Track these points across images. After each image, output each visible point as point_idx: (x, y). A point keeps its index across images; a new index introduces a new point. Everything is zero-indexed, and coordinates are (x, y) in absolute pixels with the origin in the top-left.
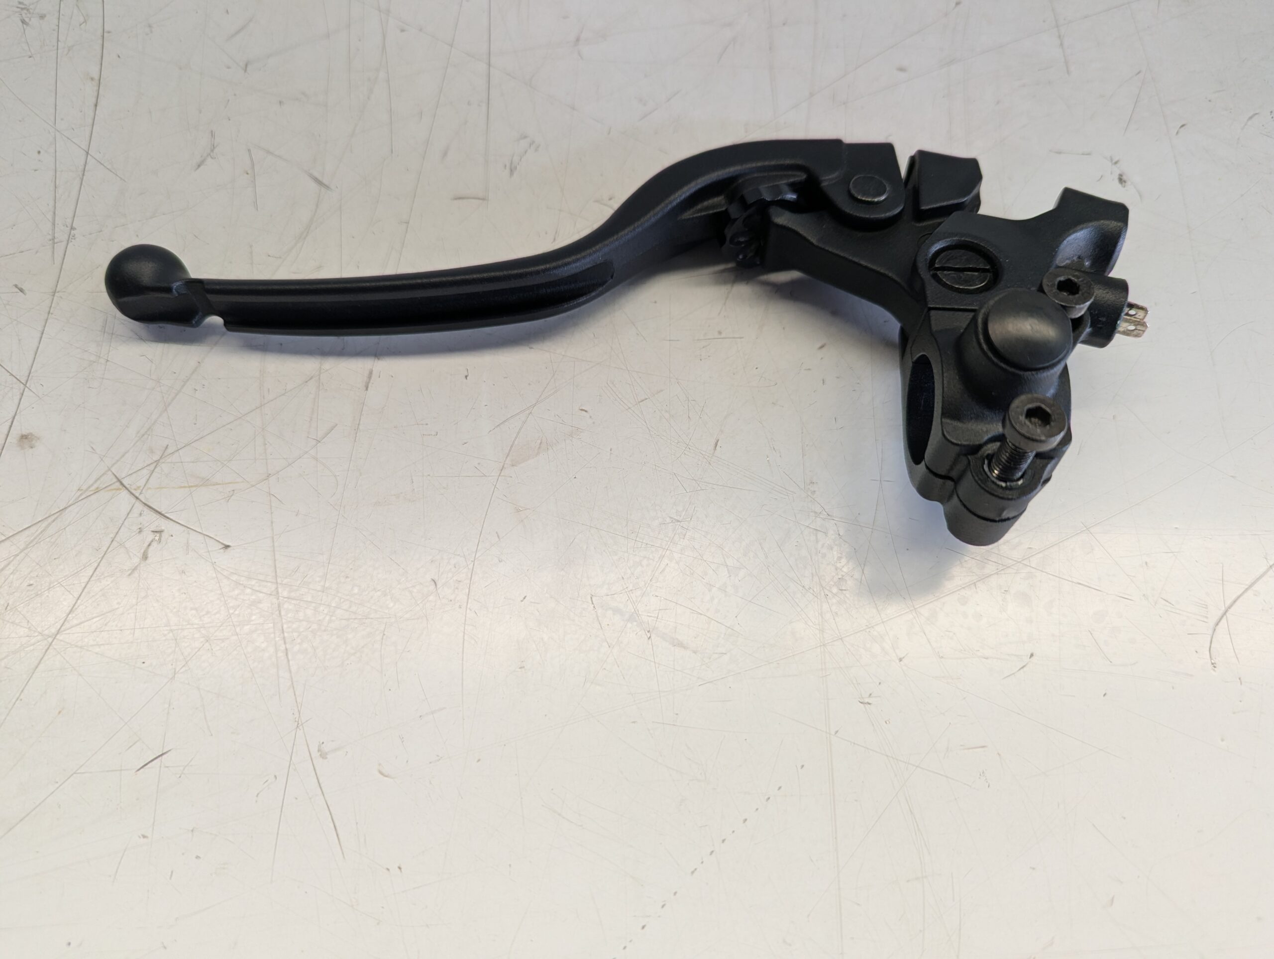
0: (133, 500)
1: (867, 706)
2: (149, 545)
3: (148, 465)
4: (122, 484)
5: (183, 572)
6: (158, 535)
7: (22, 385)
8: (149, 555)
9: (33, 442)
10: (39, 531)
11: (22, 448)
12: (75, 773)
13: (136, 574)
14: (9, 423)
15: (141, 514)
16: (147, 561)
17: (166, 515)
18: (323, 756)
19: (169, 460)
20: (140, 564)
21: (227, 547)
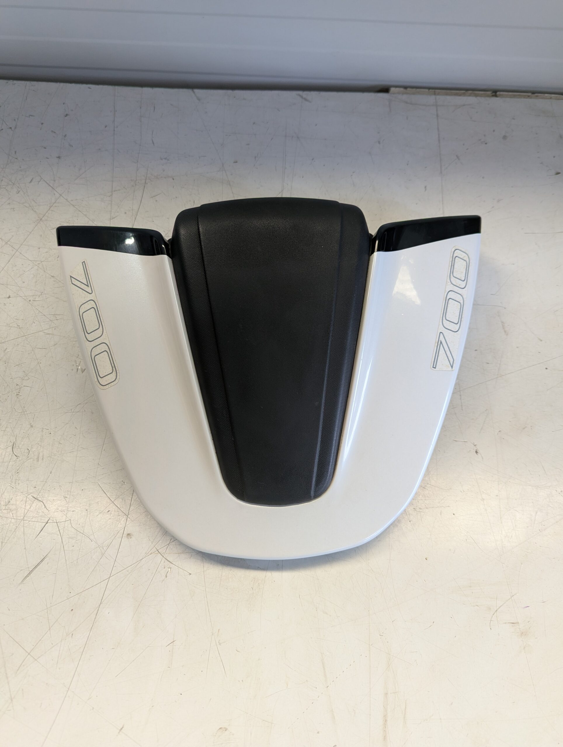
0: (162, 557)
1: (382, 636)
2: (167, 573)
3: (166, 545)
4: (158, 552)
5: (178, 582)
6: (170, 569)
7: (127, 516)
8: (167, 576)
9: (131, 536)
10: (135, 566)
11: (128, 538)
12: (148, 647)
13: (164, 581)
14: (123, 529)
15: (164, 562)
16: (167, 578)
17: (172, 563)
18: (220, 644)
19: (172, 544)
20: (165, 579)
21: (190, 574)
